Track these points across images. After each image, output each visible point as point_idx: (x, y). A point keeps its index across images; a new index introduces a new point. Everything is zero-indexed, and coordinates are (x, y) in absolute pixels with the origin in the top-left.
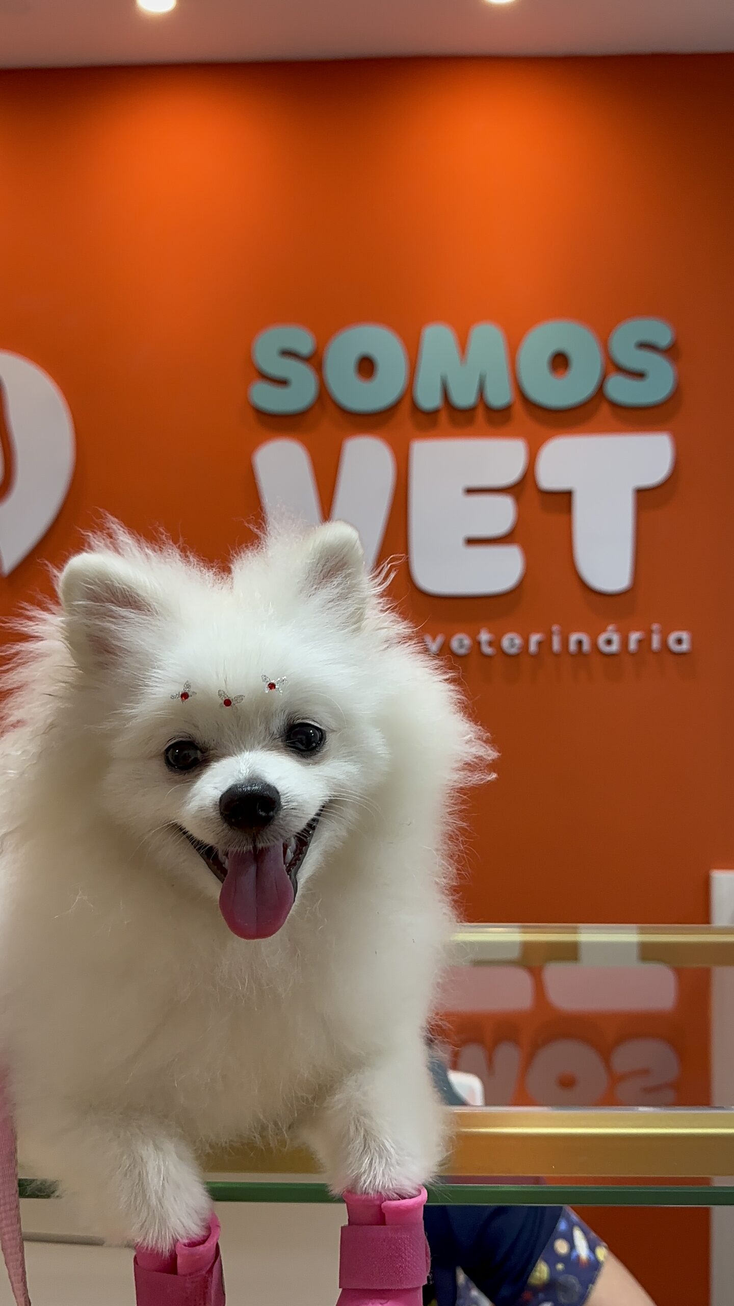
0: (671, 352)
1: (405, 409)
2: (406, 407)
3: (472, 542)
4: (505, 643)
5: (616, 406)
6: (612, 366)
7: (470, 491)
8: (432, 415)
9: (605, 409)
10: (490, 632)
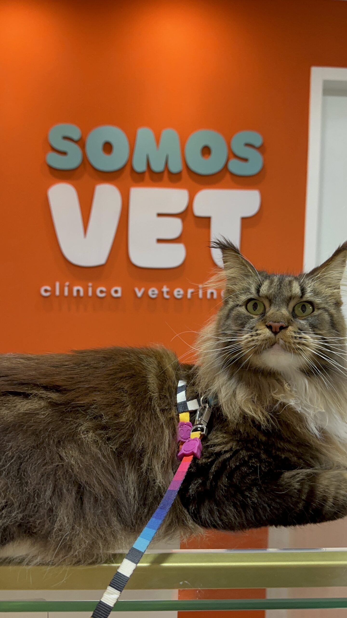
0: (261, 149)
1: (128, 170)
2: (128, 169)
3: (160, 241)
4: (175, 293)
5: (233, 175)
6: (232, 155)
7: (159, 215)
8: (142, 174)
9: (228, 176)
10: (167, 287)
